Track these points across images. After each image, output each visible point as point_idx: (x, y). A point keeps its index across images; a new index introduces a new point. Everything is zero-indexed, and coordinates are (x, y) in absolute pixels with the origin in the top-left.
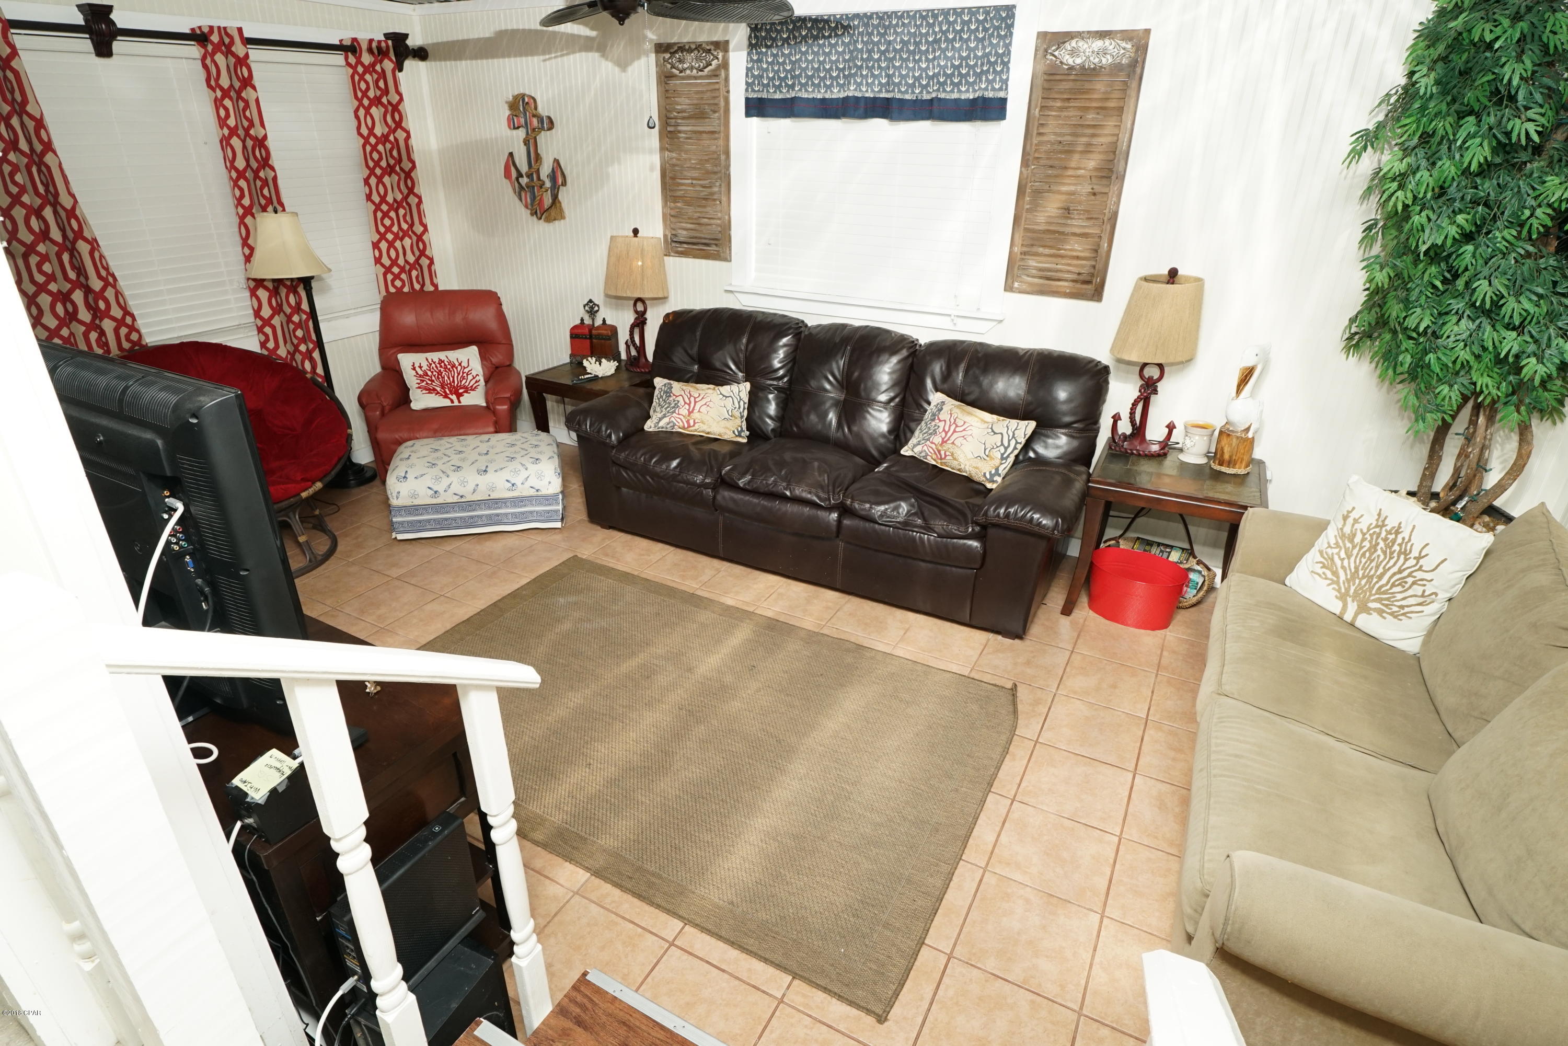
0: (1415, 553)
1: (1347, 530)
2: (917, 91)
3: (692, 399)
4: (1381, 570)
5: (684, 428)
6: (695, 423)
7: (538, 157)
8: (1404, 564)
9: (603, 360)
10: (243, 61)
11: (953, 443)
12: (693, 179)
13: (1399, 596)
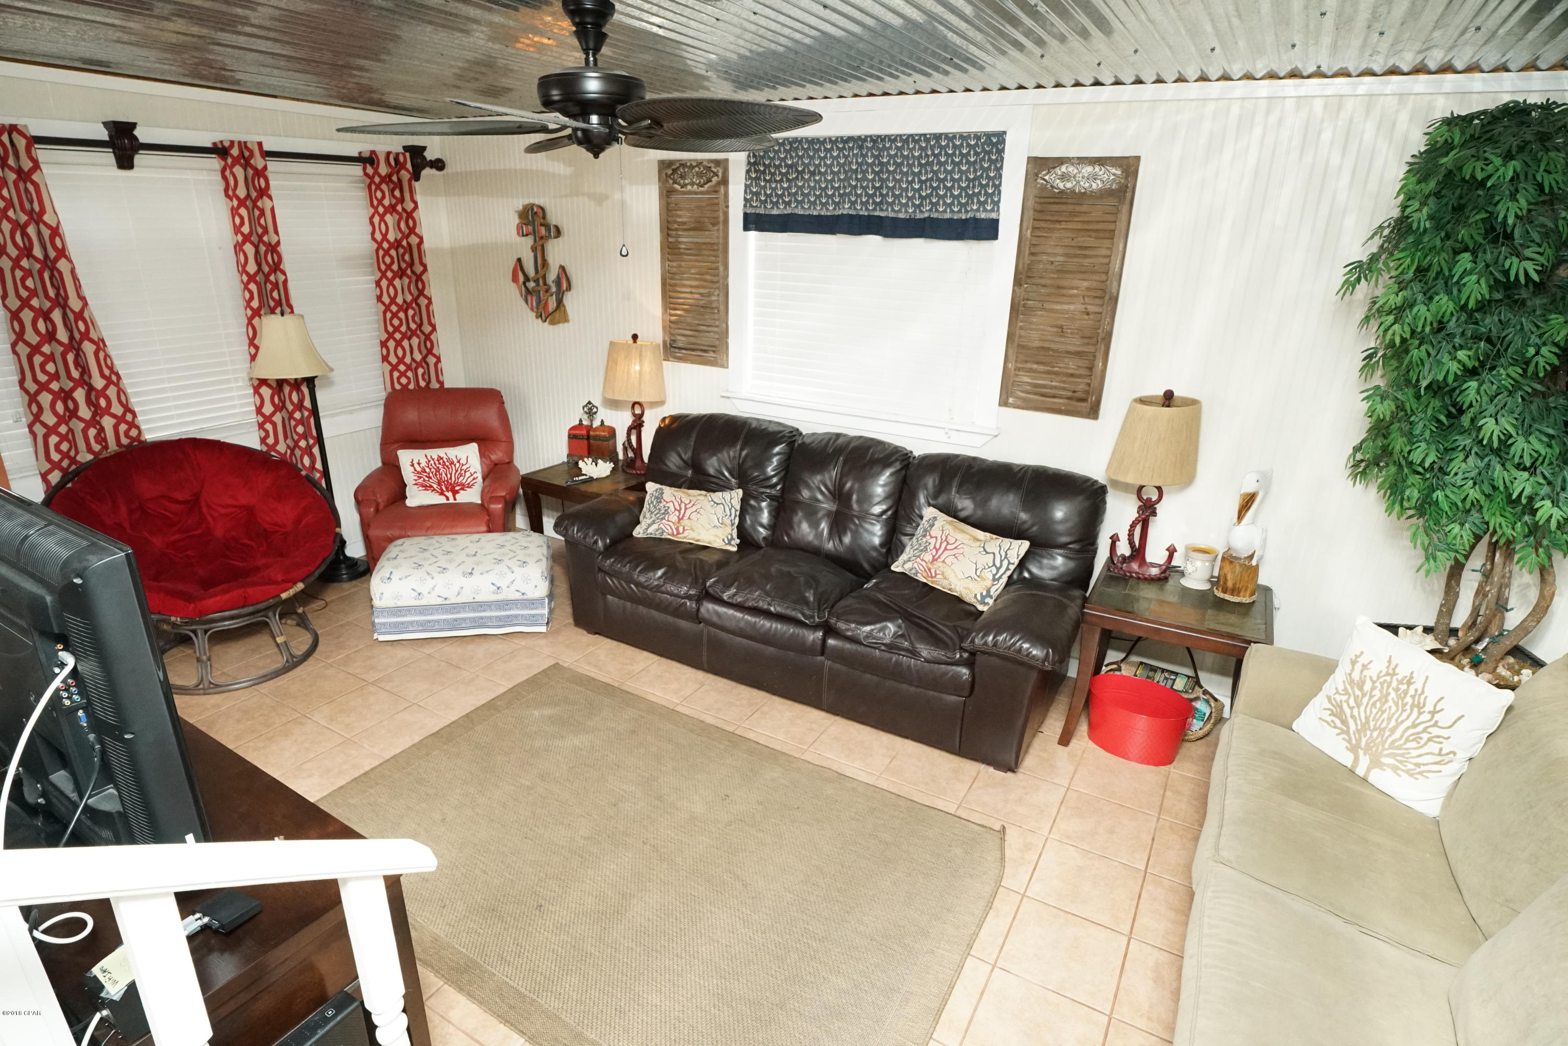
0: (1429, 707)
1: (1356, 676)
2: (910, 211)
3: (683, 506)
4: (1393, 723)
5: (673, 535)
6: (684, 530)
7: (545, 263)
8: (1418, 718)
9: (600, 461)
10: (261, 173)
11: (943, 561)
12: (691, 287)
13: (1414, 753)
